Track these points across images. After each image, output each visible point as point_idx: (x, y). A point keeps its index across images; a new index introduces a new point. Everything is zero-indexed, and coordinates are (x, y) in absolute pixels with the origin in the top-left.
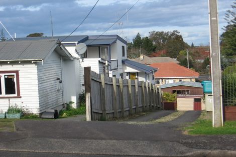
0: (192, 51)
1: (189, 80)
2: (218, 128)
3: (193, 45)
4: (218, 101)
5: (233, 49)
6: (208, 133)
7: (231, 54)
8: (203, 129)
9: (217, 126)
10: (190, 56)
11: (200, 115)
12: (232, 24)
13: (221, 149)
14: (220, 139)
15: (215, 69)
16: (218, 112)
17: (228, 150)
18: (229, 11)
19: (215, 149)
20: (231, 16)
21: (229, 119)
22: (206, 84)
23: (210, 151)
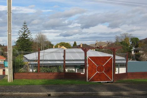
0: (3, 48)
1: (1, 61)
2: (10, 83)
3: (3, 45)
4: (10, 71)
5: (21, 48)
6: (5, 85)
7: (20, 50)
8: (3, 83)
9: (10, 82)
10: (2, 50)
11: (4, 77)
12: (21, 36)
13: (10, 92)
14: (10, 88)
15: (9, 56)
16: (10, 75)
17: (14, 92)
18: (20, 31)
19: (8, 92)
20: (21, 33)
21: (16, 79)
22: (6, 63)
23: (5, 93)
